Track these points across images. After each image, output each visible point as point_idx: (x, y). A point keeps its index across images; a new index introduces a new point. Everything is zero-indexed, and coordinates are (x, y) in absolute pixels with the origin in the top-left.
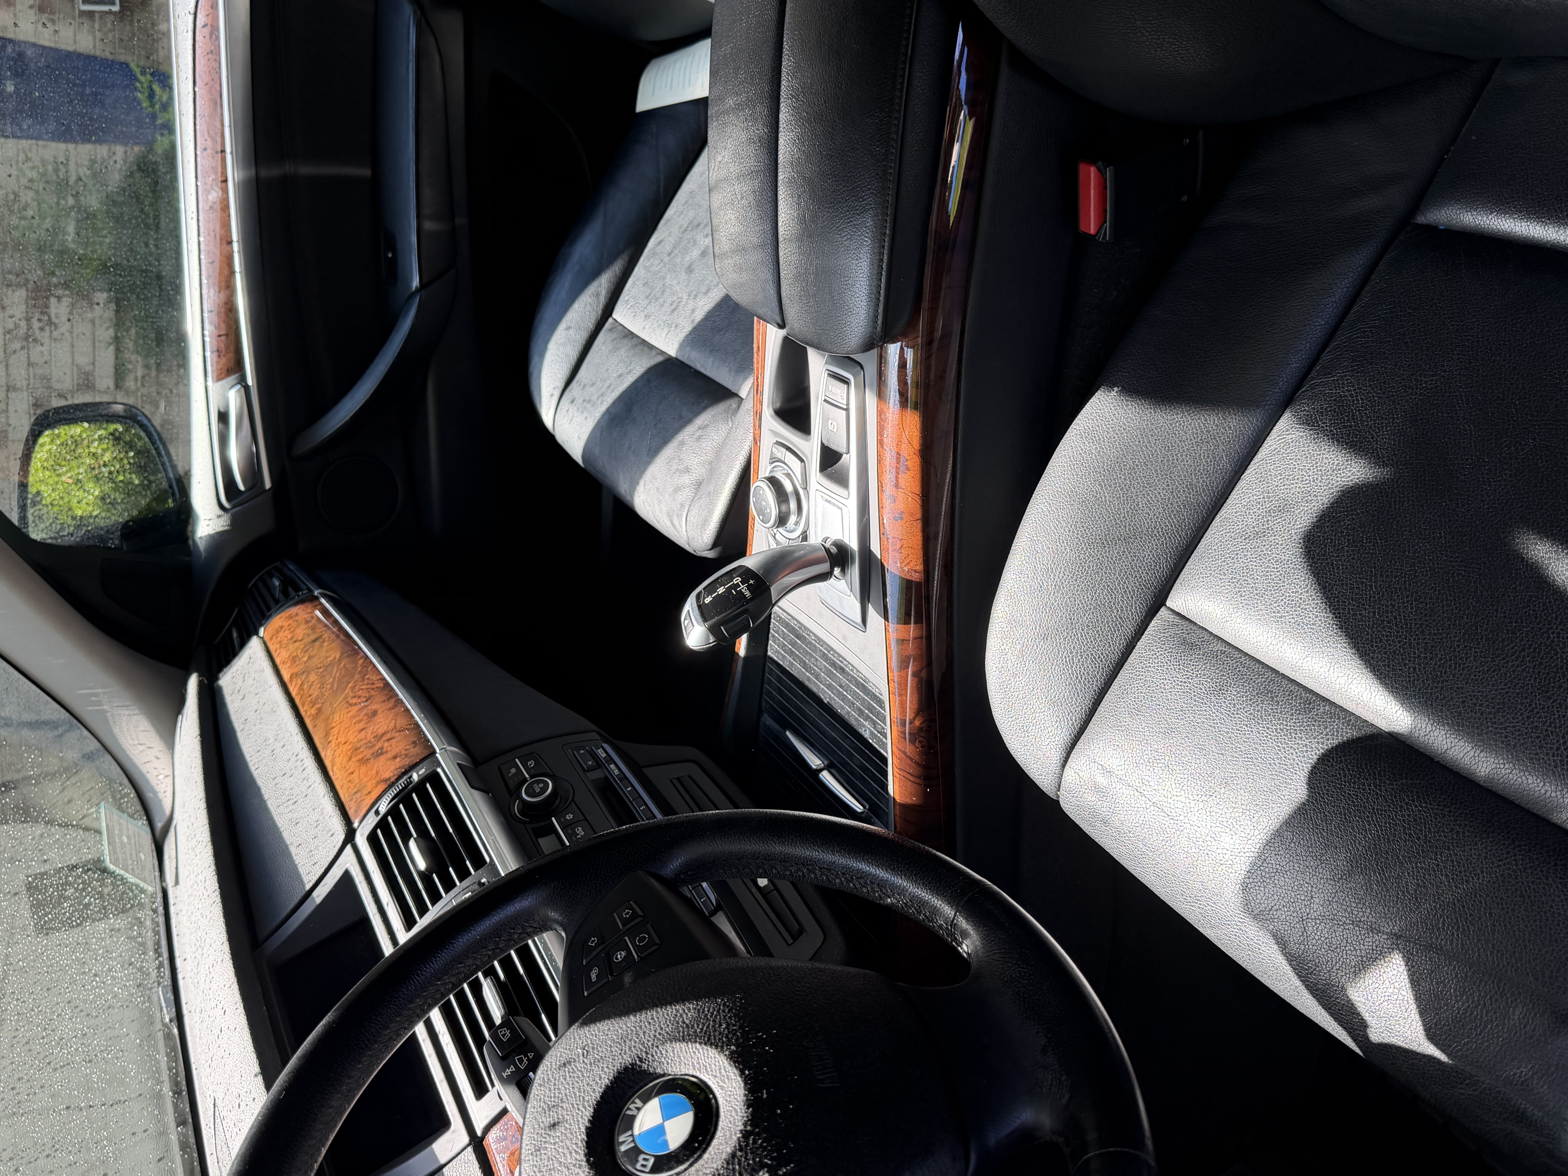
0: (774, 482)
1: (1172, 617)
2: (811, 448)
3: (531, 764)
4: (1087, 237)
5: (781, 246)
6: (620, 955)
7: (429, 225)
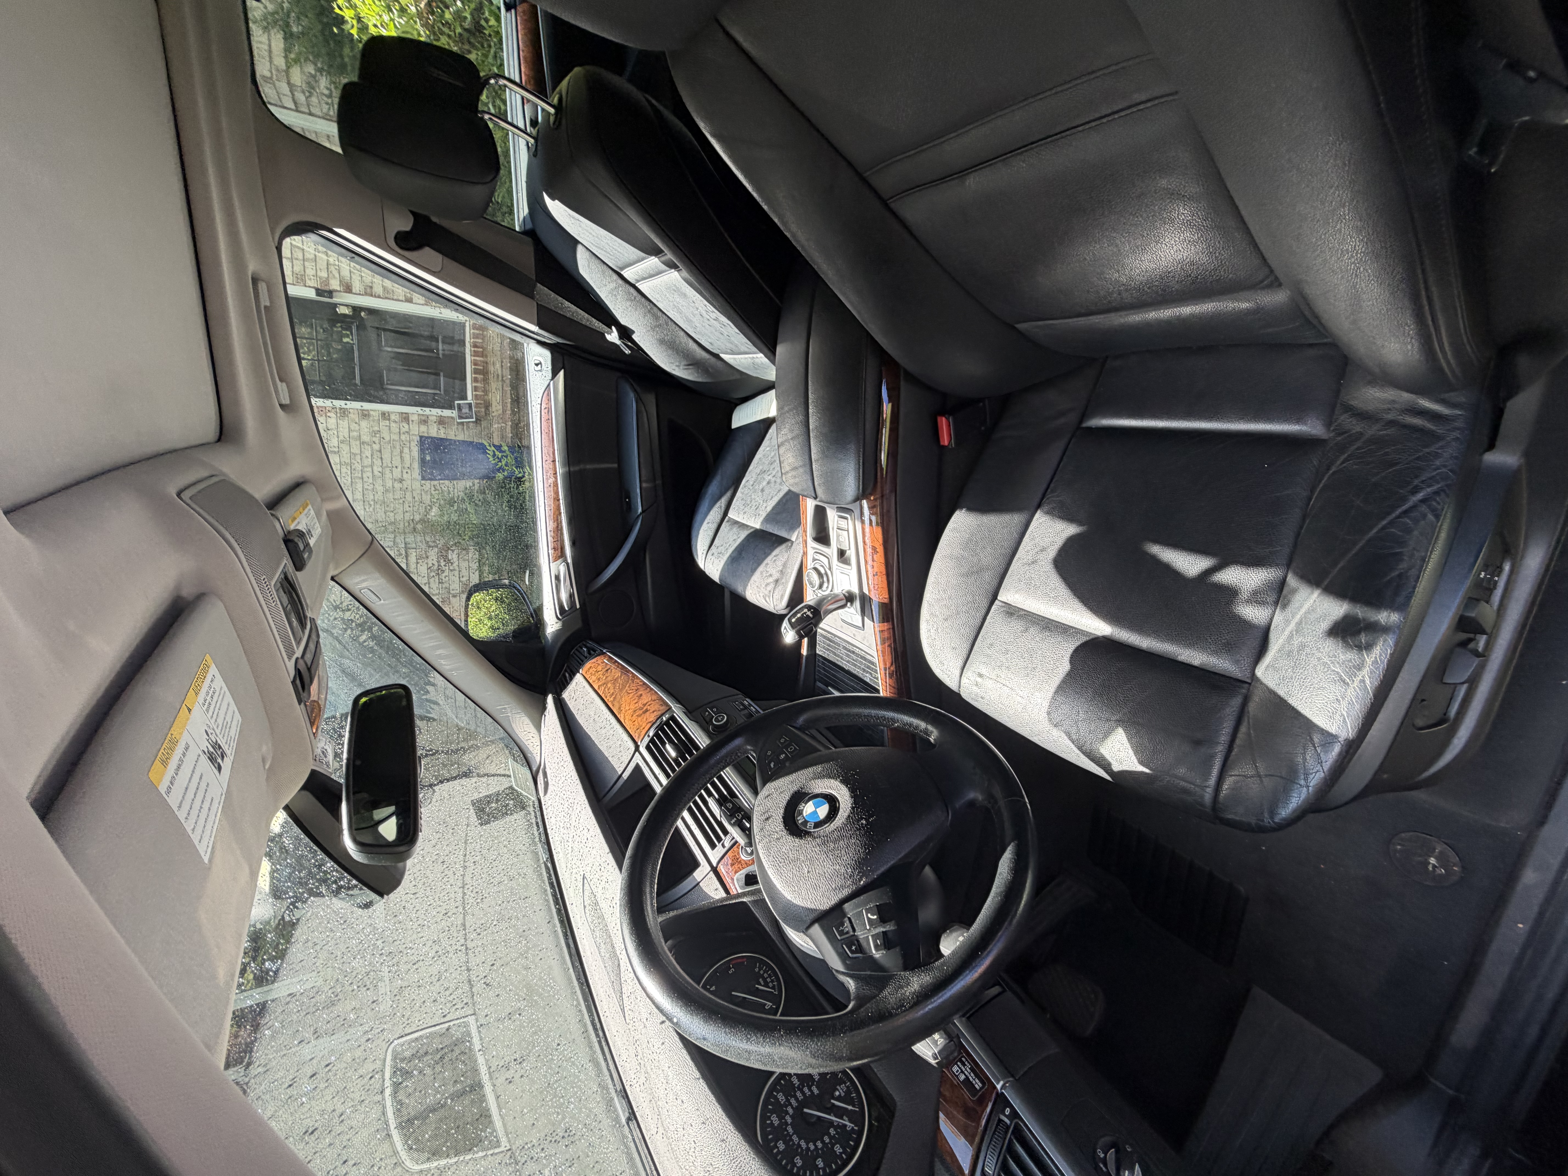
0: (815, 569)
1: (1000, 604)
2: (833, 551)
3: (715, 710)
4: (944, 446)
5: (814, 463)
6: (782, 756)
7: (644, 485)
